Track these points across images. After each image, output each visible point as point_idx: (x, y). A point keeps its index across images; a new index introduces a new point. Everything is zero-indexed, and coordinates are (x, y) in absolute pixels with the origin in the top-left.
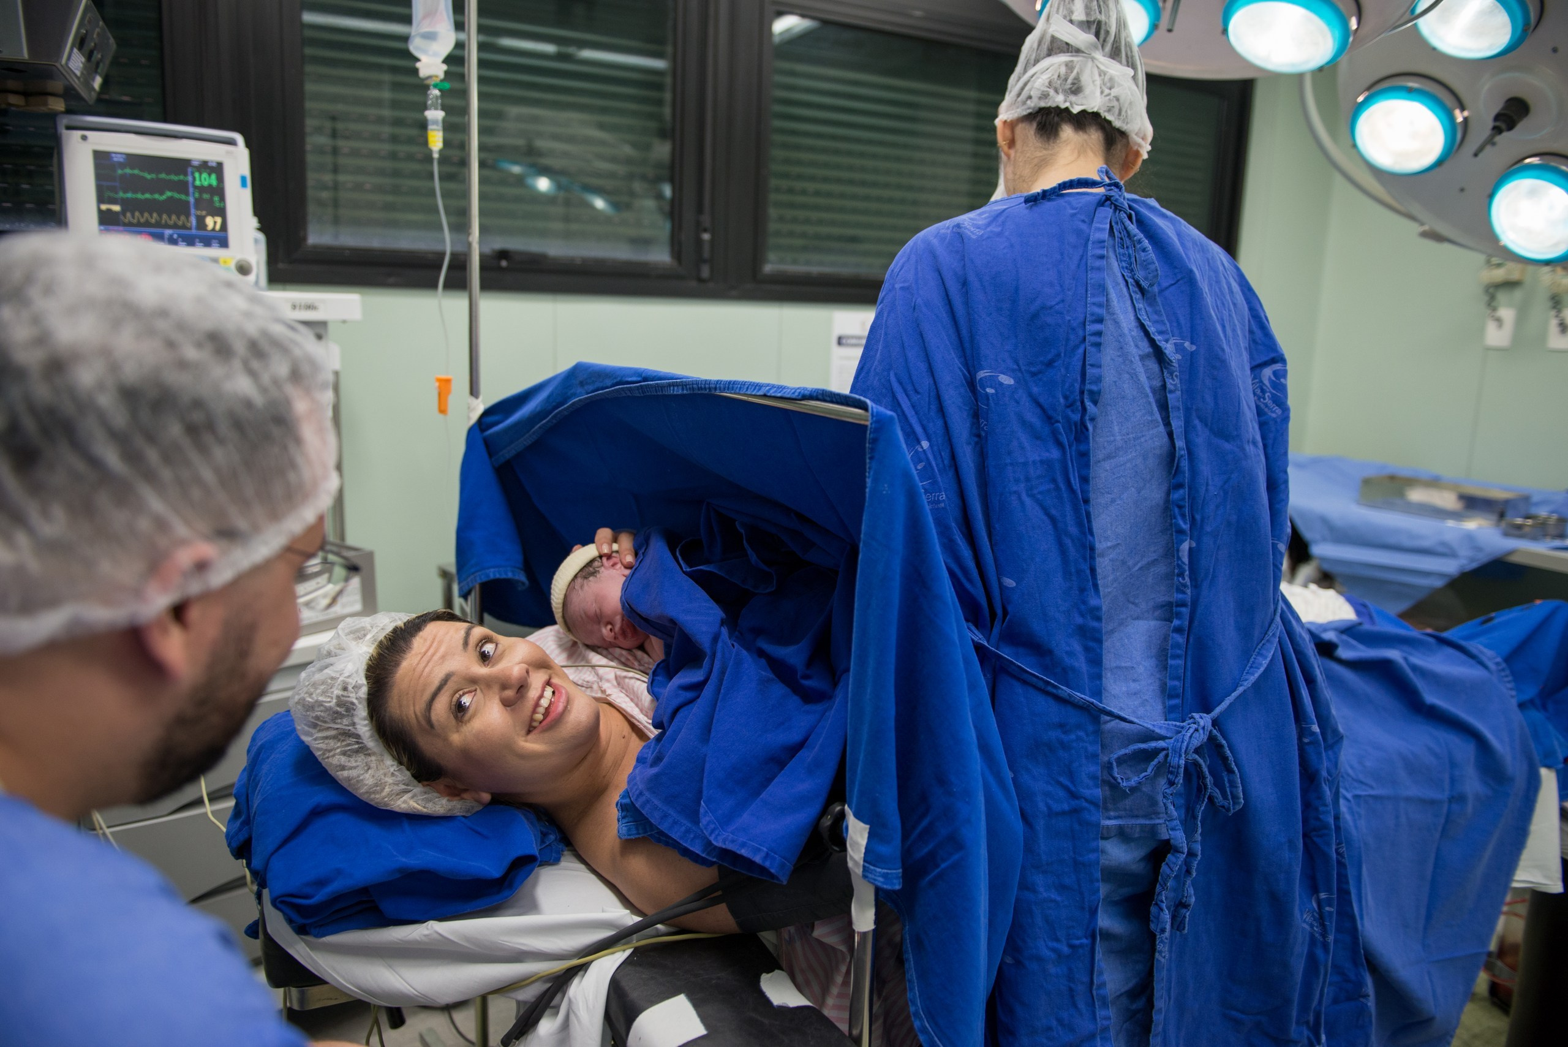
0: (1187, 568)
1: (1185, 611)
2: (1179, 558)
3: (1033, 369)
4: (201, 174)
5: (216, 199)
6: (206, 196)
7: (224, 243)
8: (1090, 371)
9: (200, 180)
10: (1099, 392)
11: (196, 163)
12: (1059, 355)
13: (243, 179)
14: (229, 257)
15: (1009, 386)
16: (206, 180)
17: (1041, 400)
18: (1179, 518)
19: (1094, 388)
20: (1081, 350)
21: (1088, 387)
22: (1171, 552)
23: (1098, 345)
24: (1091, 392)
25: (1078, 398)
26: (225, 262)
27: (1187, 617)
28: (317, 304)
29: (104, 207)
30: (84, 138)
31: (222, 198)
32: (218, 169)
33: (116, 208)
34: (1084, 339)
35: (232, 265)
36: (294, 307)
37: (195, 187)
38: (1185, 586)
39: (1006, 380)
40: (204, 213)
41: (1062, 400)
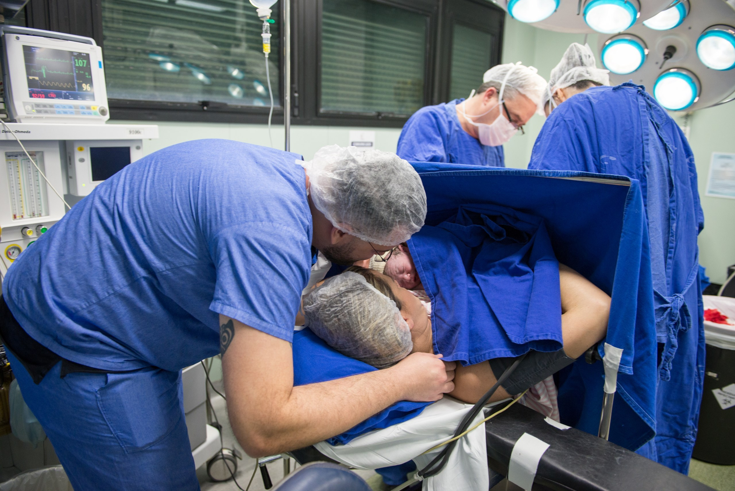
0: (674, 233)
1: (673, 250)
2: (672, 230)
3: (623, 154)
4: (78, 60)
5: (87, 74)
6: (82, 72)
7: (92, 97)
8: (646, 154)
9: (78, 64)
10: (649, 162)
11: (76, 54)
12: (633, 148)
13: (100, 63)
14: (95, 105)
15: (615, 161)
16: (80, 63)
17: (626, 166)
18: (673, 214)
19: (648, 161)
20: (641, 147)
21: (646, 160)
22: (669, 226)
23: (647, 144)
24: (647, 162)
25: (641, 164)
26: (94, 108)
27: (673, 253)
28: (140, 131)
29: (31, 78)
30: (18, 38)
31: (90, 74)
32: (87, 57)
33: (37, 78)
34: (642, 142)
35: (97, 110)
36: (130, 132)
37: (76, 67)
38: (673, 240)
39: (613, 158)
40: (81, 81)
41: (635, 166)
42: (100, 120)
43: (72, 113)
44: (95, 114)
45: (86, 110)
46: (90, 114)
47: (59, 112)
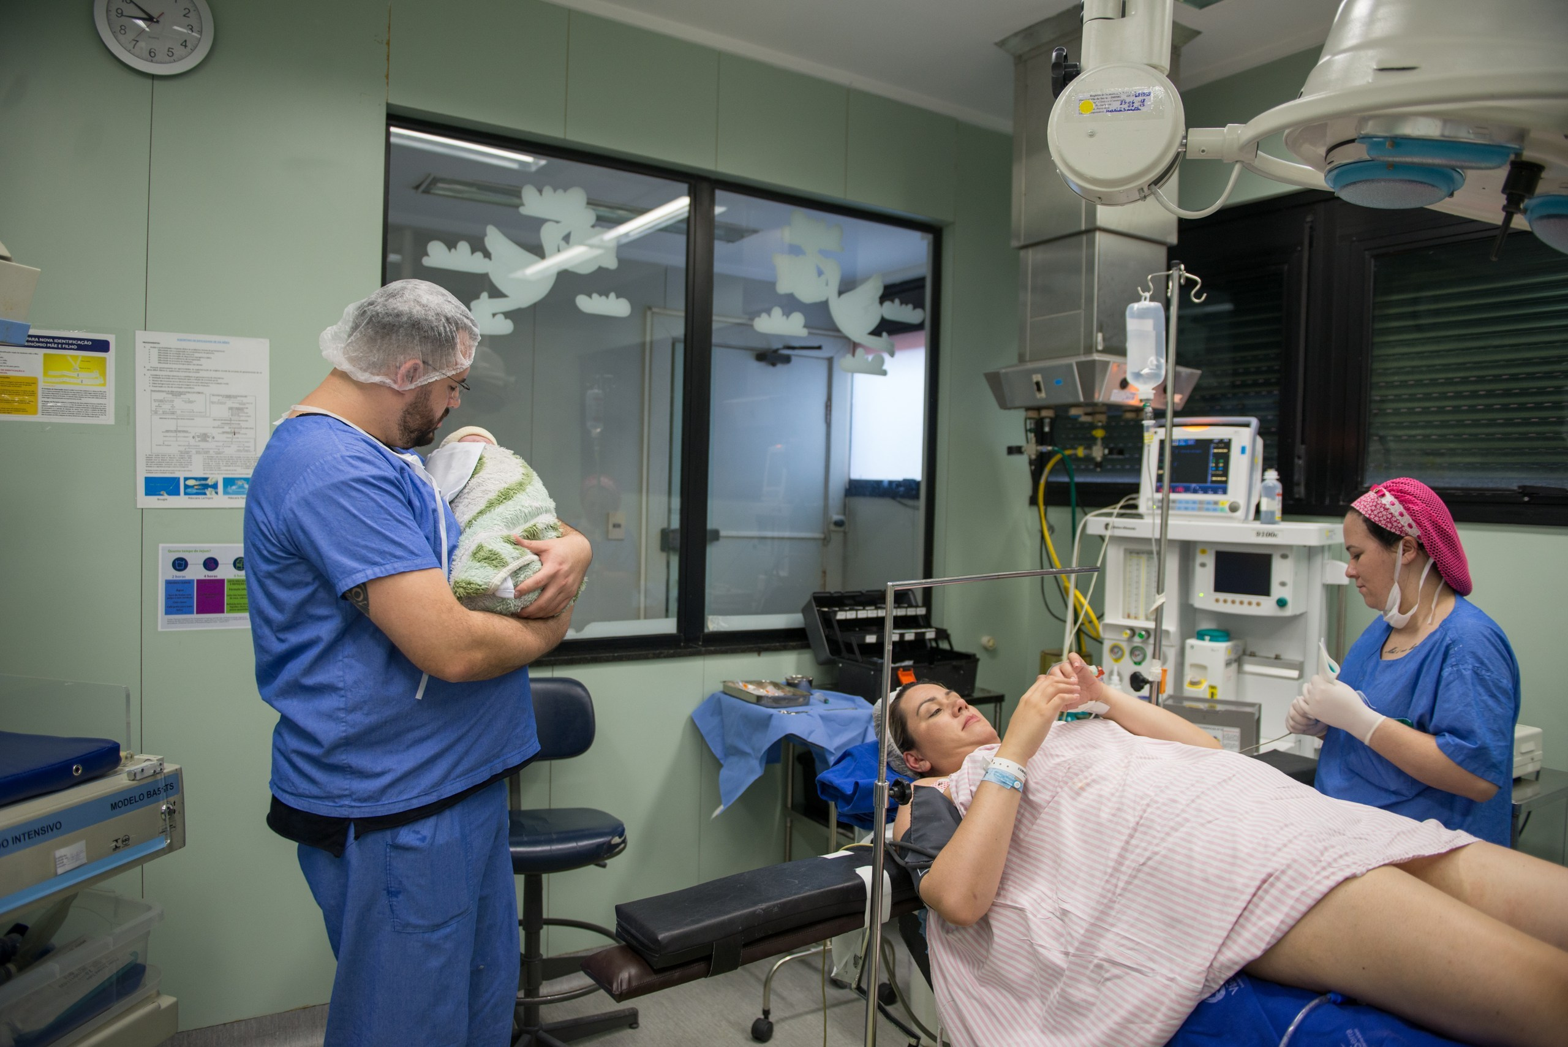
4: (1217, 448)
5: (1223, 463)
7: (1225, 492)
9: (1216, 452)
11: (1216, 441)
13: (1243, 448)
14: (1224, 500)
16: (1220, 451)
26: (1223, 504)
28: (1277, 533)
30: (1156, 433)
31: (1228, 463)
32: (1227, 444)
35: (1227, 506)
36: (1259, 534)
37: (1212, 456)
42: (1231, 518)
43: (1193, 509)
44: (1222, 510)
45: (1211, 506)
46: (1215, 510)
47: (1179, 509)
